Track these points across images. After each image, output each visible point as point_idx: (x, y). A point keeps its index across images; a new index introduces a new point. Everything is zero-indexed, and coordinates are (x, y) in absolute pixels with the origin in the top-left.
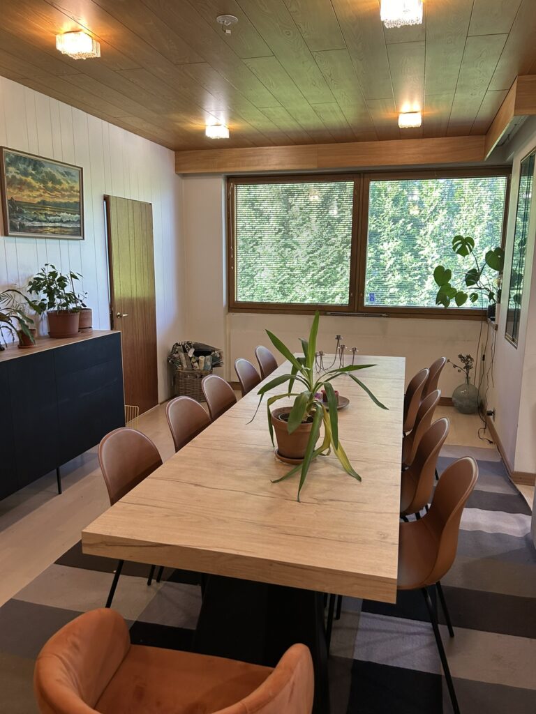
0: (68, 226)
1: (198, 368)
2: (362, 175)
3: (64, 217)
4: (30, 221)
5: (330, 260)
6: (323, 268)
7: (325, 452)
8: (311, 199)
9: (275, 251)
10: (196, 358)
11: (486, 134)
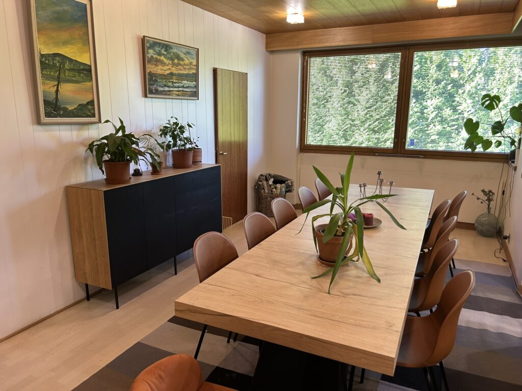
0: (187, 90)
1: (276, 193)
2: (408, 47)
3: (185, 84)
4: (162, 87)
5: (384, 113)
6: (377, 120)
7: (355, 259)
8: (370, 66)
9: (341, 106)
10: (275, 185)
11: (513, 11)
